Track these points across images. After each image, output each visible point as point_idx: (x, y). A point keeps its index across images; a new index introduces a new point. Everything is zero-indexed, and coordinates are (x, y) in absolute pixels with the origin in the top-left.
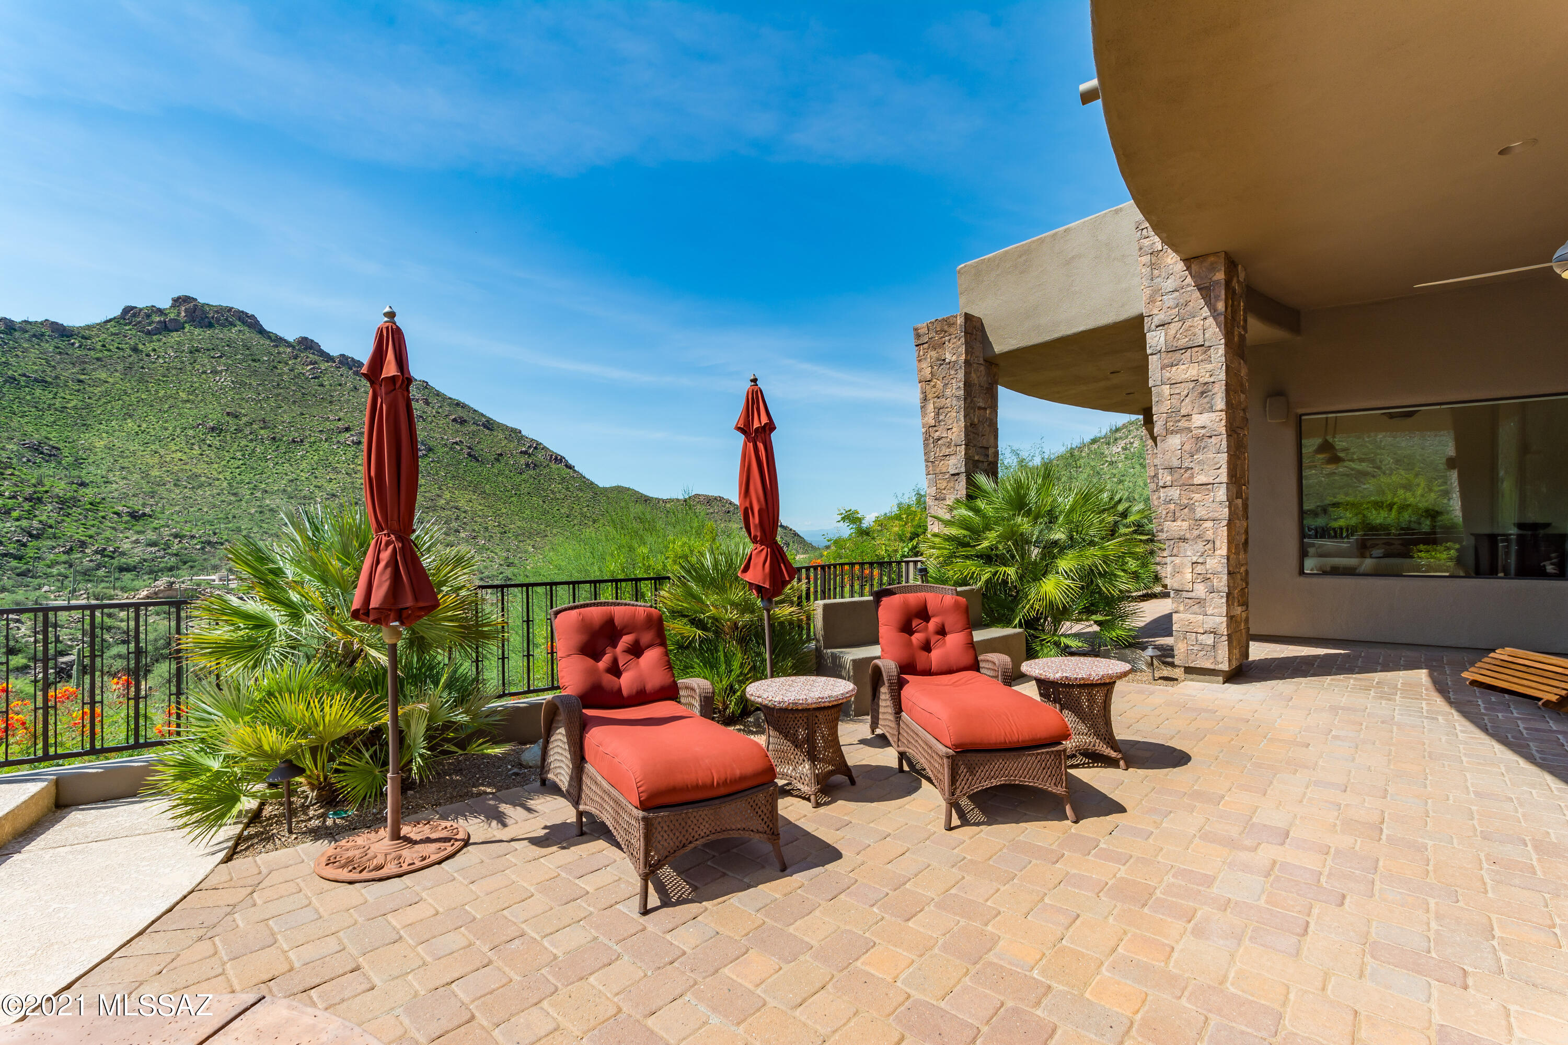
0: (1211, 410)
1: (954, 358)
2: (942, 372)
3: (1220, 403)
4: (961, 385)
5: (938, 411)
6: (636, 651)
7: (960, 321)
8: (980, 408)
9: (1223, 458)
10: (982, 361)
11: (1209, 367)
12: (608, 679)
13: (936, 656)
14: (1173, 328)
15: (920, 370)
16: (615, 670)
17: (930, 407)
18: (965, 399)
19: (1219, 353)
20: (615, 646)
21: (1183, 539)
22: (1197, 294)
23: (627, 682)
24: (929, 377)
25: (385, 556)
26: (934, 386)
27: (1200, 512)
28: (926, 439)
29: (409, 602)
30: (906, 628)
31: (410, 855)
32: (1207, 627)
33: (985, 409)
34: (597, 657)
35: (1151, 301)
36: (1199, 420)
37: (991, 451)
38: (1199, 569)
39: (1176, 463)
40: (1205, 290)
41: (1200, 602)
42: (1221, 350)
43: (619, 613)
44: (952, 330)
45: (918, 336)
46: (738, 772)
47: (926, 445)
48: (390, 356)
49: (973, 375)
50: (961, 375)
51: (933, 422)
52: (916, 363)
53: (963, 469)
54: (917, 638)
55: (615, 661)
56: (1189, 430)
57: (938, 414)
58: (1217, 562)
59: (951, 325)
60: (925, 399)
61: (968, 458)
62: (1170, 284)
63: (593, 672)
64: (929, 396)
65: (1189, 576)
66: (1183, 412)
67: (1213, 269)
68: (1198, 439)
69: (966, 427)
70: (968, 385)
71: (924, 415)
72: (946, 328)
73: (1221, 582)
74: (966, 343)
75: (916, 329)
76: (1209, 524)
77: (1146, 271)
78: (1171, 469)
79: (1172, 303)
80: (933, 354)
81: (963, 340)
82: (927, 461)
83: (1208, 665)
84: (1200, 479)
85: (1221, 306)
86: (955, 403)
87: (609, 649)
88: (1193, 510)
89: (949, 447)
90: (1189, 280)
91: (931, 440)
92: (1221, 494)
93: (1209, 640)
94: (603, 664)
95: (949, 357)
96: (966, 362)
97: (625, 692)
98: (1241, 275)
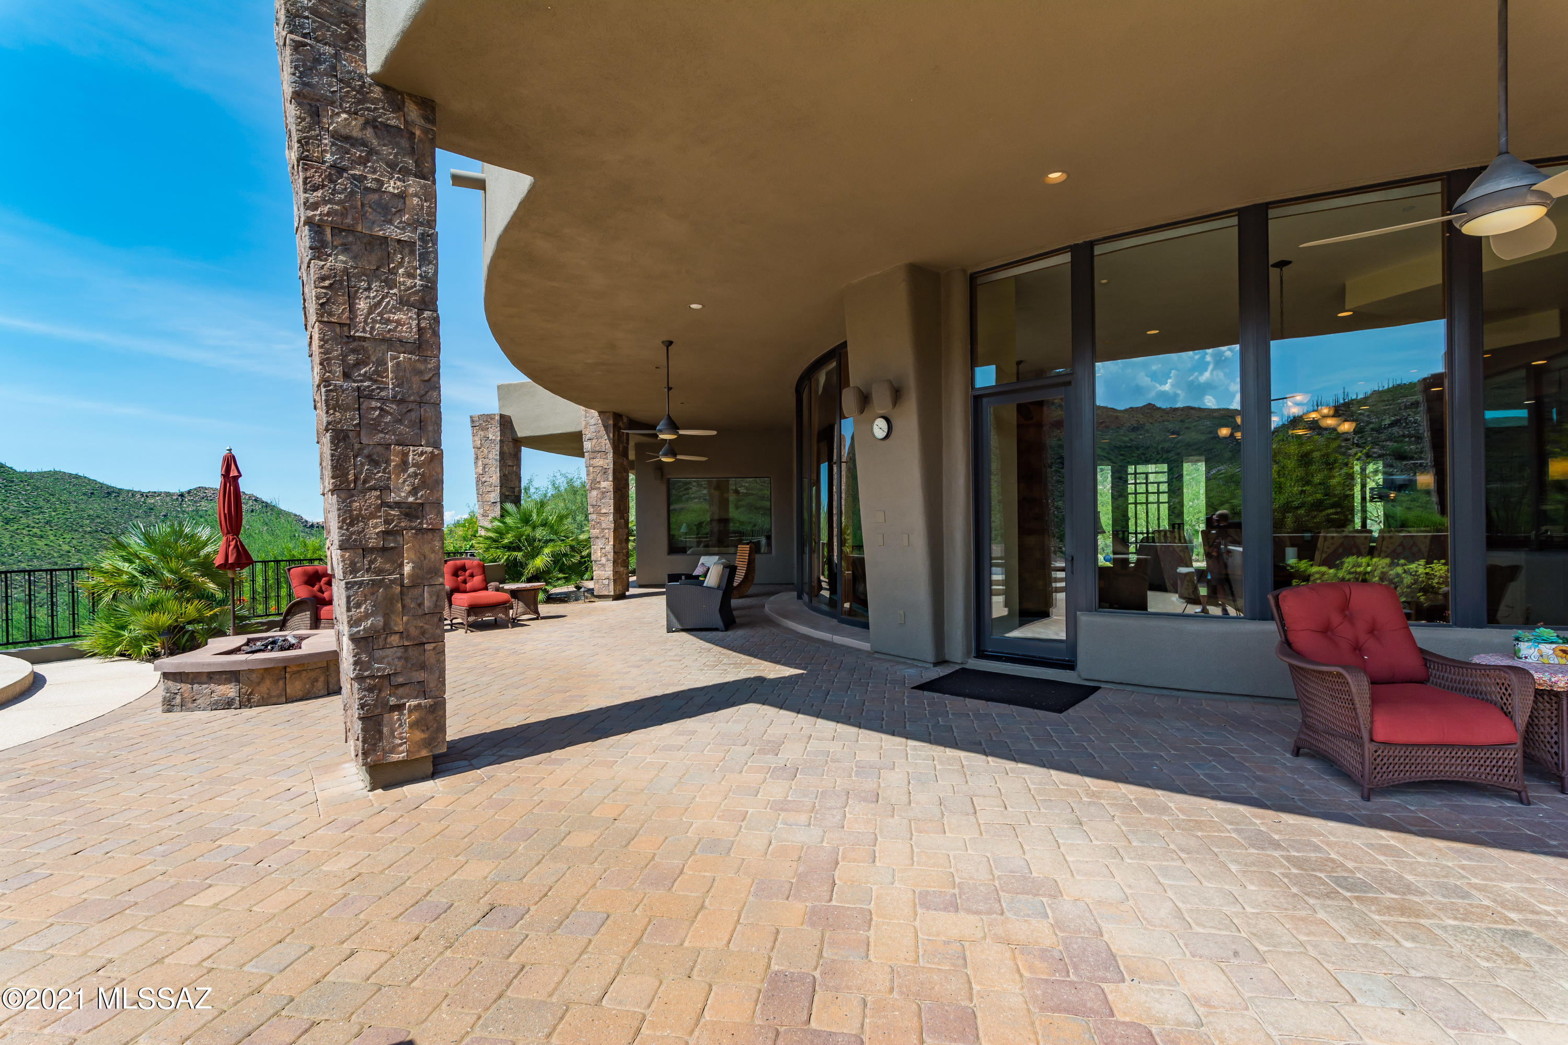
0: (607, 480)
1: (494, 438)
2: (487, 444)
3: (611, 478)
4: (498, 453)
5: (485, 466)
7: (497, 418)
8: (509, 466)
9: (612, 501)
10: (510, 440)
11: (607, 461)
13: (469, 585)
14: (594, 441)
15: (474, 441)
16: (321, 591)
17: (480, 463)
18: (500, 461)
19: (610, 455)
20: (320, 582)
21: (597, 538)
22: (603, 428)
24: (479, 446)
25: (233, 543)
26: (482, 452)
27: (604, 526)
28: (477, 482)
30: (455, 574)
32: (606, 576)
33: (513, 466)
34: (313, 586)
35: (586, 428)
36: (604, 484)
37: (517, 489)
38: (603, 551)
39: (595, 503)
40: (606, 427)
41: (603, 565)
42: (611, 455)
43: (320, 568)
44: (492, 422)
45: (472, 421)
47: (477, 485)
48: (233, 466)
49: (505, 448)
50: (498, 447)
51: (481, 472)
52: (471, 437)
53: (499, 500)
54: (460, 578)
56: (599, 488)
57: (484, 468)
58: (609, 548)
59: (492, 419)
60: (477, 458)
61: (502, 494)
62: (593, 421)
63: (312, 591)
64: (479, 457)
65: (599, 554)
66: (598, 480)
67: (608, 419)
68: (603, 493)
69: (500, 476)
70: (502, 454)
71: (476, 467)
72: (489, 420)
73: (611, 556)
74: (501, 430)
75: (471, 417)
76: (607, 531)
77: (583, 413)
78: (593, 506)
79: (593, 430)
80: (482, 433)
81: (499, 428)
82: (478, 494)
83: (606, 593)
84: (604, 511)
85: (611, 435)
86: (494, 462)
87: (317, 583)
88: (601, 525)
89: (491, 487)
90: (600, 421)
91: (480, 482)
92: (611, 518)
93: (606, 582)
94: (315, 589)
95: (491, 437)
96: (501, 440)
98: (625, 420)
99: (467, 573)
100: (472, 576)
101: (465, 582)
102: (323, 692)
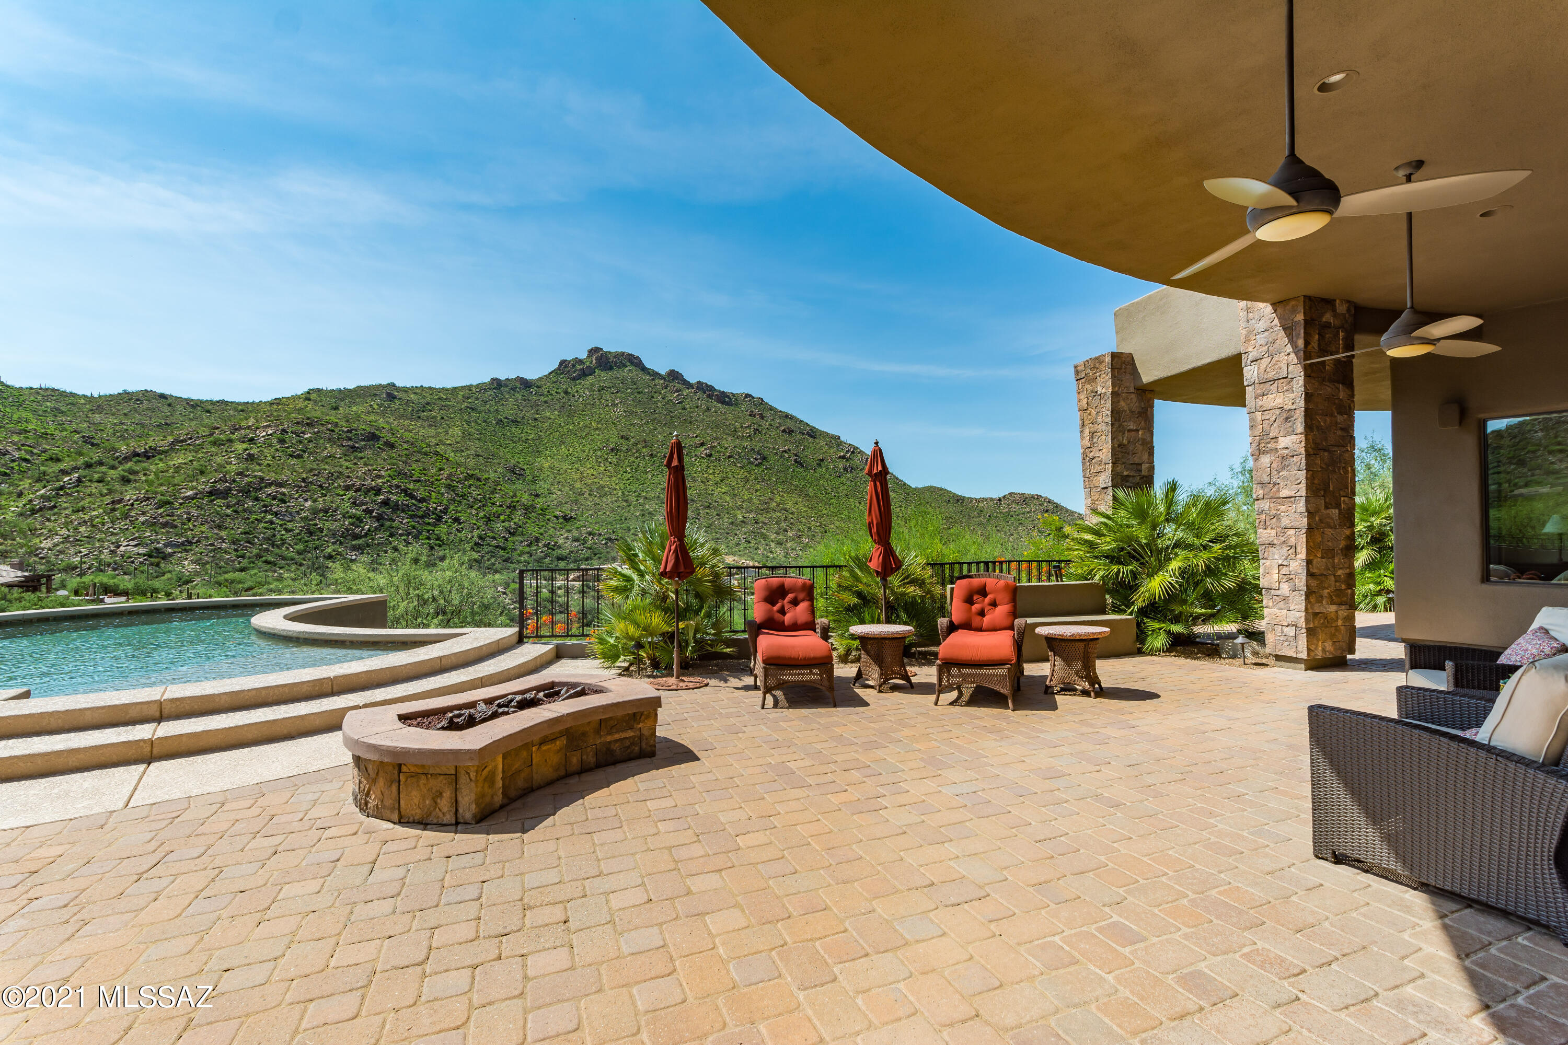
0: (1293, 433)
1: (1104, 391)
2: (1095, 402)
3: (1300, 427)
4: (1109, 412)
5: (1093, 434)
6: (795, 603)
7: (1108, 359)
8: (1129, 431)
9: (1302, 475)
10: (1132, 390)
11: (1292, 396)
12: (778, 616)
14: (1265, 361)
15: (1079, 401)
16: (782, 612)
17: (1087, 431)
18: (1112, 425)
19: (1299, 384)
20: (784, 599)
21: (1272, 545)
22: (1282, 333)
23: (788, 619)
24: (1086, 406)
25: (673, 548)
26: (1089, 414)
27: (1285, 521)
28: (1084, 459)
29: (682, 569)
30: (969, 600)
31: (681, 684)
32: (1289, 620)
33: (1138, 431)
34: (773, 604)
35: (1247, 340)
36: (1284, 442)
37: (1145, 467)
38: (1284, 570)
39: (1266, 479)
40: (1288, 330)
41: (1285, 599)
42: (1301, 382)
43: (788, 581)
44: (1102, 367)
45: (1077, 372)
46: (812, 655)
47: (1084, 464)
49: (1122, 403)
50: (1109, 404)
51: (1088, 444)
52: (1076, 394)
53: (1110, 484)
54: (976, 607)
55: (783, 607)
56: (1276, 450)
57: (1092, 437)
58: (1298, 565)
59: (1101, 362)
60: (1083, 425)
61: (1115, 475)
62: (1262, 325)
63: (771, 611)
64: (1086, 423)
65: (1276, 577)
66: (1272, 435)
67: (1294, 311)
68: (1284, 458)
69: (1113, 448)
70: (1116, 415)
71: (1082, 438)
72: (1097, 365)
73: (1301, 582)
74: (1113, 377)
75: (1076, 367)
76: (1292, 532)
77: (1243, 314)
78: (1262, 484)
79: (1263, 342)
80: (1088, 387)
81: (1110, 375)
82: (1084, 477)
83: (1291, 653)
84: (1285, 493)
85: (1301, 343)
86: (1104, 428)
87: (780, 601)
88: (1279, 520)
89: (1100, 465)
90: (1276, 321)
91: (1088, 459)
92: (1301, 506)
93: (1291, 631)
94: (775, 608)
95: (1100, 390)
96: (1113, 393)
97: (786, 623)
98: (1341, 308)
99: (987, 600)
100: (994, 604)
101: (982, 613)
102: (449, 818)
